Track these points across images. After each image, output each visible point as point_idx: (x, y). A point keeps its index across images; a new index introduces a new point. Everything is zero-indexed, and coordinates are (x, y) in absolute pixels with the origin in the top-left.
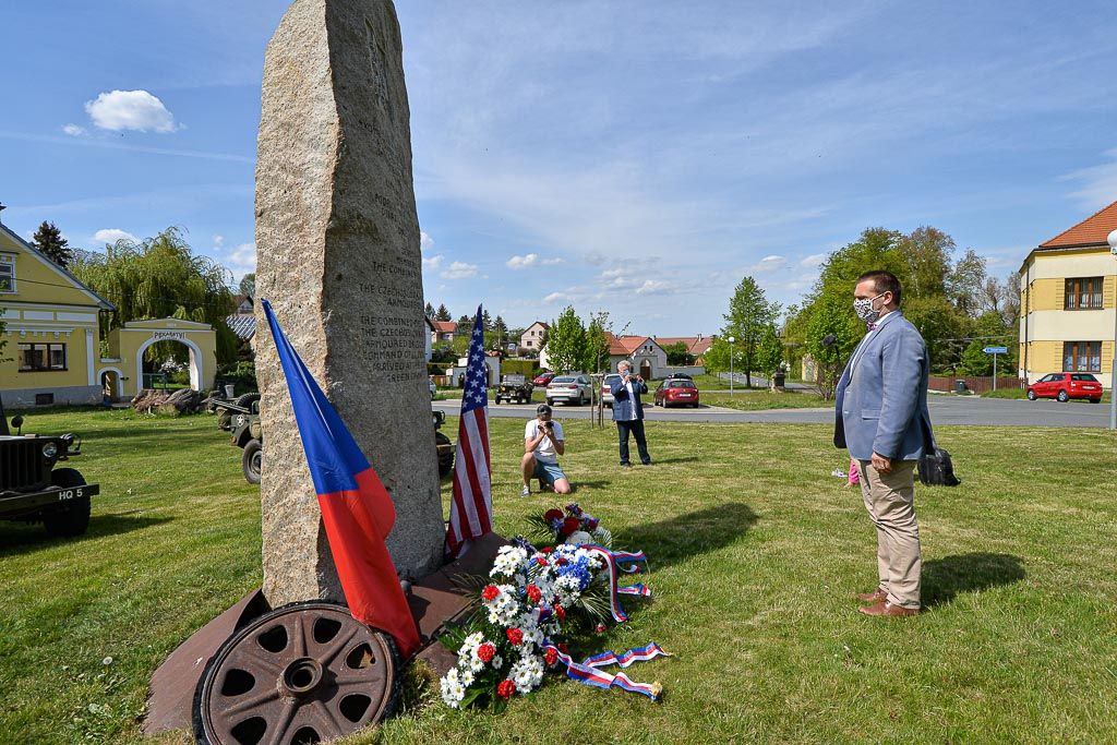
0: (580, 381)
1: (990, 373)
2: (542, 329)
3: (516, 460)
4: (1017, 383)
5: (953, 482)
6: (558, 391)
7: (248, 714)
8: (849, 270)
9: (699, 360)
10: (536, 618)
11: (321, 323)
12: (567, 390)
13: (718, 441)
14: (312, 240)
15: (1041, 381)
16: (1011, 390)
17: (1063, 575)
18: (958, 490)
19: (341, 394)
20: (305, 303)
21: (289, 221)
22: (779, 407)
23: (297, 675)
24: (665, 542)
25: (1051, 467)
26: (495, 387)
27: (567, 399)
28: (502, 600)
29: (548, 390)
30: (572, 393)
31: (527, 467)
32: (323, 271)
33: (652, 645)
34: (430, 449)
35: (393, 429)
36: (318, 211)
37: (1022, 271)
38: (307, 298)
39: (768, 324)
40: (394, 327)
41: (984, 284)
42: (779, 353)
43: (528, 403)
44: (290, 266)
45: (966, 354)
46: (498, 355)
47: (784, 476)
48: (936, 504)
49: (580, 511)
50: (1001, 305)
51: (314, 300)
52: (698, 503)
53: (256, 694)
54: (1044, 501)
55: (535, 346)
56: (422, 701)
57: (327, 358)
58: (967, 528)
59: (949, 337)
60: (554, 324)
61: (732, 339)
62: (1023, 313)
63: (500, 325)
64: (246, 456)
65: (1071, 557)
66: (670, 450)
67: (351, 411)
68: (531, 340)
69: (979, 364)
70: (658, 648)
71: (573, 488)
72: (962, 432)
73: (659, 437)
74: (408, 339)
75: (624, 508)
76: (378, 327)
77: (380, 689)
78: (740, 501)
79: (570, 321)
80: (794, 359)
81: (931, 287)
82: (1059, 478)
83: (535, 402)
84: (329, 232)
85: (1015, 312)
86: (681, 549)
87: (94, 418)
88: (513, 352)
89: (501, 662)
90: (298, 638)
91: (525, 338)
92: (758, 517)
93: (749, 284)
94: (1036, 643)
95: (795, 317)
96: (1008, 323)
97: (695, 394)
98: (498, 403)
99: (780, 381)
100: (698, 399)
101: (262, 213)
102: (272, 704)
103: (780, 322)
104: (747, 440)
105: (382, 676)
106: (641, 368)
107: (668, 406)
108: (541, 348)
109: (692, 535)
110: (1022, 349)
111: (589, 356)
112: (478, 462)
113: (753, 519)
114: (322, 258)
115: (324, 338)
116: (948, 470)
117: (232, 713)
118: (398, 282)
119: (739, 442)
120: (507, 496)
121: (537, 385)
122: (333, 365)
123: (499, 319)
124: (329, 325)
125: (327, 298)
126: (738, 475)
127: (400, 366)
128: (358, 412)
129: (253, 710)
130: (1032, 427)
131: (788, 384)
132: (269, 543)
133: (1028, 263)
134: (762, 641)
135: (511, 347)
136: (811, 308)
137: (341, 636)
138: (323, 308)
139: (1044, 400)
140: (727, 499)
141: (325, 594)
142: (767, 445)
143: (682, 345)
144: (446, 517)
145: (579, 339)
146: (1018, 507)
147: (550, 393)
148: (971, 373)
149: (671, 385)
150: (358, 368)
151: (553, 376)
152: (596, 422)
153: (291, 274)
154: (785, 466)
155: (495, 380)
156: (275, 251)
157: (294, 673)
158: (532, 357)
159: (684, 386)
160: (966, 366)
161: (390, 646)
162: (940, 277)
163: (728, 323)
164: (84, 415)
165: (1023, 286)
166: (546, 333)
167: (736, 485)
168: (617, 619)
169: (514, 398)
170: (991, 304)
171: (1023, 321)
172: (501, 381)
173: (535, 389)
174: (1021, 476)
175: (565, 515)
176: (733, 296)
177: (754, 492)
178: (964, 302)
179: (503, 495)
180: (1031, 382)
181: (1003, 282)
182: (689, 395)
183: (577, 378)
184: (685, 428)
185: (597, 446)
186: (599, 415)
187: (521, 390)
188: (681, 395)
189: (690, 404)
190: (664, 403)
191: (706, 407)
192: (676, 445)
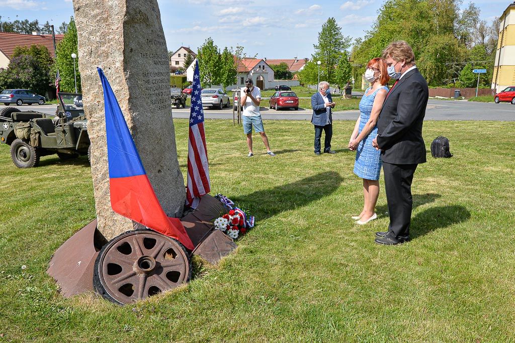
0: (220, 93)
1: (474, 86)
2: (186, 52)
4: (490, 91)
5: (448, 155)
6: (205, 99)
7: (124, 282)
8: (397, 14)
9: (296, 76)
11: (124, 78)
12: (211, 98)
14: (114, 27)
15: (503, 91)
16: (486, 97)
17: (498, 202)
18: (451, 160)
19: (138, 120)
20: (113, 66)
21: (97, 15)
22: (349, 109)
23: (143, 264)
24: (299, 194)
25: (501, 145)
27: (211, 105)
30: (214, 101)
32: (123, 47)
36: (117, 10)
37: (501, 19)
38: (114, 64)
39: (342, 51)
40: (158, 78)
41: (478, 25)
42: (349, 72)
43: (184, 107)
44: (102, 43)
45: (462, 73)
48: (439, 169)
50: (487, 39)
51: (119, 64)
52: (312, 172)
53: (125, 273)
54: (495, 165)
55: (182, 65)
56: (201, 273)
57: (129, 99)
58: (454, 180)
59: (453, 61)
60: (199, 53)
61: (319, 63)
62: (499, 47)
64: (13, 150)
65: (503, 194)
66: (286, 140)
67: (143, 129)
68: (178, 61)
69: (469, 79)
72: (456, 125)
73: (278, 131)
74: (164, 84)
75: (271, 176)
76: (151, 78)
77: (183, 268)
78: (334, 170)
79: (210, 48)
80: (357, 76)
81: (445, 28)
82: (504, 152)
84: (125, 23)
85: (494, 44)
86: (309, 197)
90: (137, 248)
91: (175, 58)
93: (331, 22)
94: (482, 232)
95: (359, 46)
96: (489, 51)
97: (296, 100)
99: (349, 91)
100: (298, 104)
101: (78, 9)
102: (134, 277)
103: (350, 50)
105: (183, 262)
106: (257, 81)
107: (279, 109)
108: (187, 67)
109: (313, 190)
110: (495, 70)
114: (122, 39)
115: (127, 87)
116: (447, 149)
117: (116, 282)
118: (158, 50)
122: (132, 103)
124: (129, 80)
125: (126, 62)
127: (162, 101)
128: (146, 130)
129: (126, 280)
130: (494, 121)
131: (354, 92)
132: (100, 202)
133: (506, 14)
134: (359, 238)
136: (370, 41)
137: (158, 246)
138: (125, 70)
139: (503, 103)
140: (328, 169)
141: (136, 227)
142: (345, 136)
143: (284, 65)
144: (185, 185)
145: (217, 62)
146: (481, 169)
148: (463, 84)
149: (281, 95)
152: (236, 121)
153: (103, 48)
156: (90, 34)
157: (141, 263)
158: (180, 73)
159: (289, 96)
160: (461, 80)
161: (183, 249)
162: (452, 20)
163: (317, 50)
165: (501, 29)
166: (189, 55)
167: (331, 161)
169: (175, 104)
170: (480, 38)
171: (498, 52)
174: (485, 151)
176: (321, 30)
177: (342, 164)
178: (465, 38)
180: (498, 92)
181: (490, 24)
182: (293, 102)
183: (217, 90)
184: (293, 125)
185: (240, 138)
186: (238, 116)
187: (179, 99)
188: (287, 102)
189: (293, 108)
190: (276, 107)
191: (303, 109)
192: (289, 136)
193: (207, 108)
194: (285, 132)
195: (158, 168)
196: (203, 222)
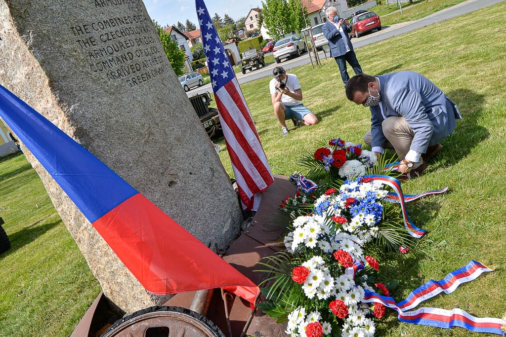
0: (294, 40)
2: (257, 13)
3: (269, 108)
6: (281, 51)
10: (351, 276)
11: (26, 48)
12: (287, 48)
13: (410, 47)
20: (2, 32)
22: (442, 8)
26: (239, 63)
27: (289, 55)
28: (315, 278)
29: (274, 53)
30: (290, 49)
31: (279, 113)
33: (471, 264)
34: (198, 134)
35: (154, 131)
38: (1, 27)
40: (113, 29)
43: (264, 66)
46: (234, 41)
47: (478, 55)
49: (343, 142)
51: (8, 25)
55: (256, 27)
57: (52, 84)
60: (264, 6)
63: (229, 20)
67: (102, 129)
68: (252, 24)
70: (479, 265)
71: (319, 117)
74: (133, 37)
76: (96, 35)
78: (457, 87)
83: (268, 64)
87: (16, 161)
88: (243, 36)
89: (330, 328)
91: (248, 22)
92: (482, 96)
97: (377, 20)
98: (244, 73)
100: (380, 23)
104: (431, 39)
107: (360, 36)
108: (260, 27)
111: (294, 20)
112: (244, 130)
113: (480, 98)
119: (427, 42)
120: (272, 139)
121: (265, 52)
122: (61, 90)
123: (226, 16)
124: (36, 48)
126: (441, 67)
127: (135, 68)
132: (91, 259)
135: (241, 33)
138: (21, 31)
142: (450, 38)
145: (284, 10)
147: (276, 54)
149: (358, 20)
150: (89, 83)
151: (274, 43)
152: (315, 63)
154: (474, 48)
155: (237, 58)
158: (256, 35)
159: (367, 17)
164: (11, 160)
166: (260, 15)
167: (445, 75)
168: (415, 235)
169: (254, 66)
172: (242, 58)
173: (265, 55)
175: (332, 150)
177: (464, 76)
179: (270, 139)
182: (373, 22)
183: (290, 37)
184: (380, 46)
185: (321, 80)
186: (316, 57)
187: (256, 59)
188: (367, 25)
189: (375, 29)
190: (356, 35)
191: (388, 27)
192: (379, 60)
193: (286, 59)
194: (373, 57)
195: (167, 179)
196: (267, 245)
